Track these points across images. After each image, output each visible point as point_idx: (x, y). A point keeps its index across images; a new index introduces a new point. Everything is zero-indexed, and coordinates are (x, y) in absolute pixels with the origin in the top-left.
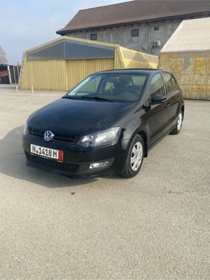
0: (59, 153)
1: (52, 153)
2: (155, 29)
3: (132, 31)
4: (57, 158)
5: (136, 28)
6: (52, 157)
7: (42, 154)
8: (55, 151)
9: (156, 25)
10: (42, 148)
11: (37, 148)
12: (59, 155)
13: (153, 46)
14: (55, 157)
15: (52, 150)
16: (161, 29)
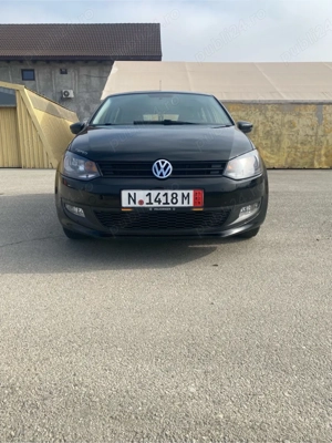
0: (195, 194)
1: (180, 198)
2: (62, 73)
3: (23, 71)
4: (191, 204)
5: (30, 67)
6: (179, 204)
7: (156, 205)
8: (186, 192)
9: (63, 66)
10: (154, 193)
11: (141, 195)
12: (195, 199)
13: (62, 98)
14: (186, 204)
15: (179, 192)
16: (71, 73)
